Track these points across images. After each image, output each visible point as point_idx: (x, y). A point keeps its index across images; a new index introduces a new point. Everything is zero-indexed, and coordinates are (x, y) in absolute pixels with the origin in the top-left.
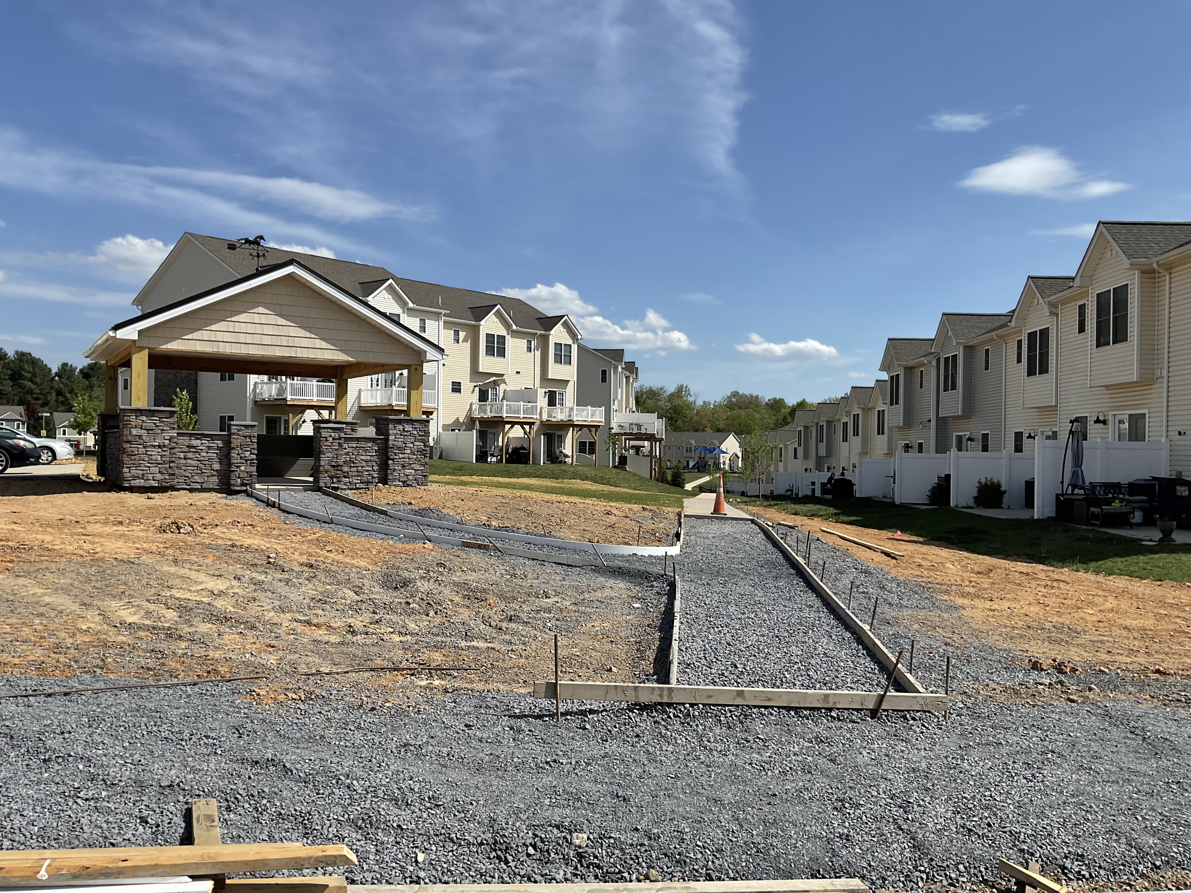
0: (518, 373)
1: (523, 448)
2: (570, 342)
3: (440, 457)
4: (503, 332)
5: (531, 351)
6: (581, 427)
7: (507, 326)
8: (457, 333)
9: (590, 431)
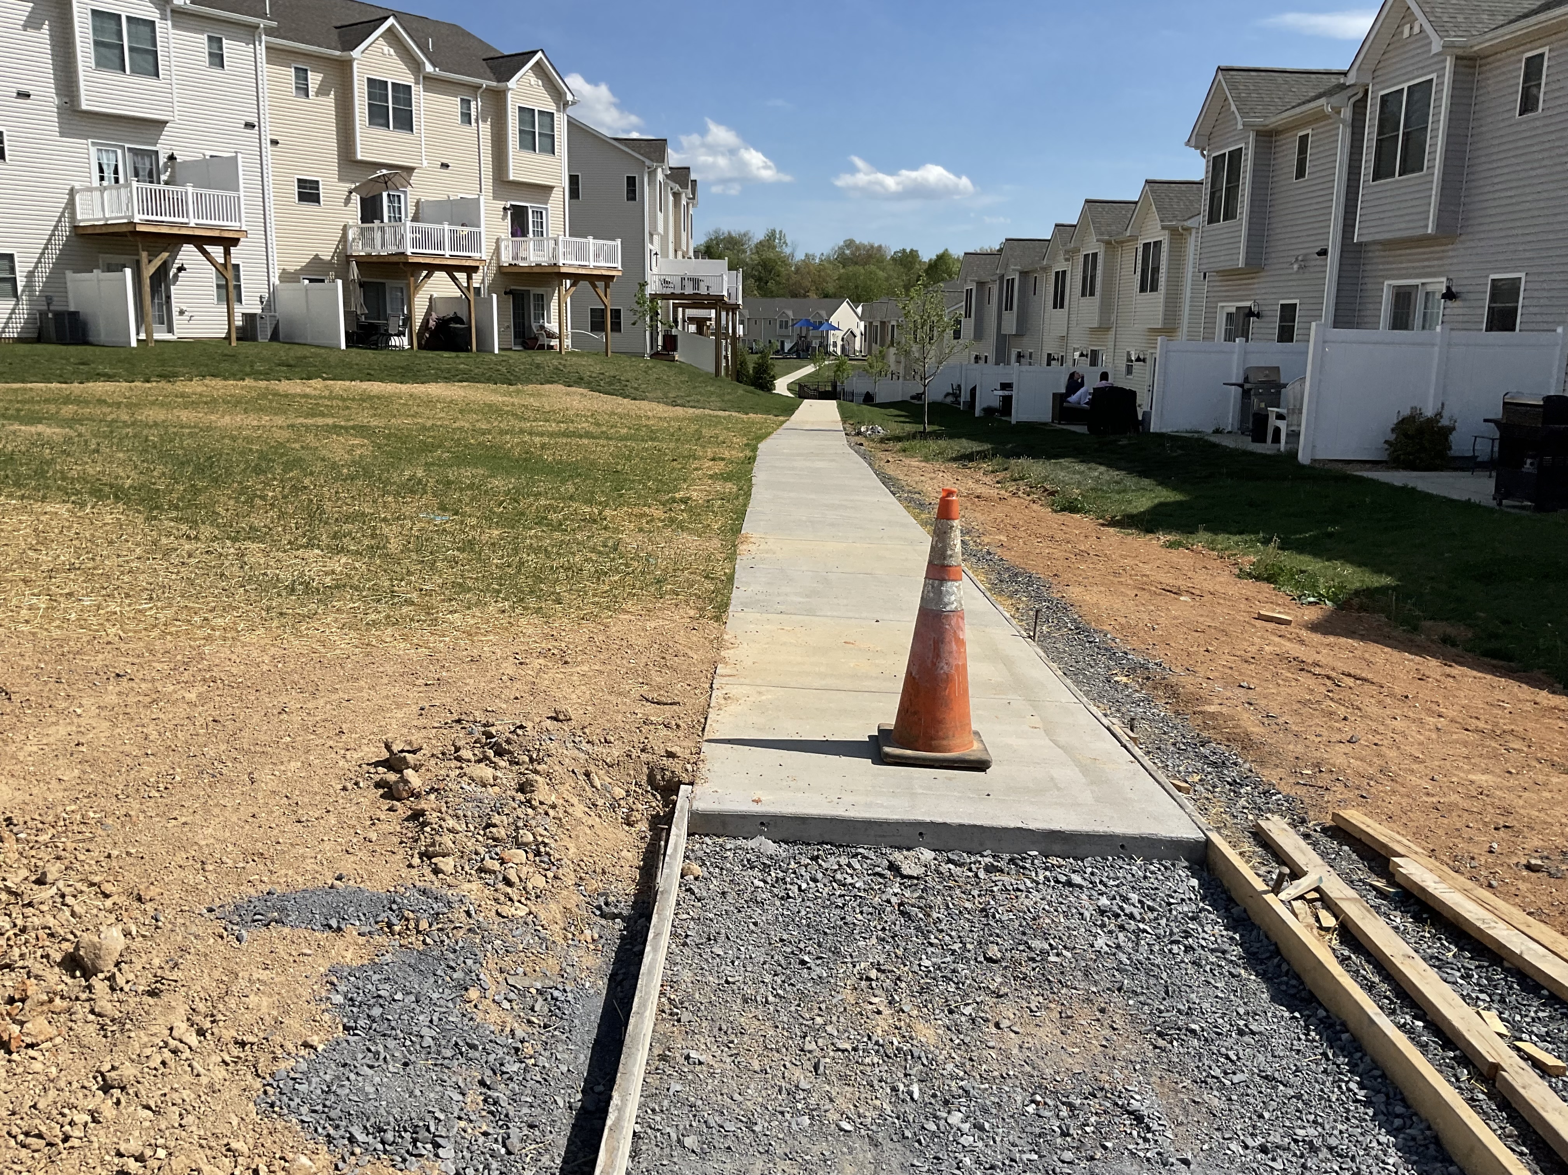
0: (445, 166)
1: (457, 319)
2: (551, 107)
3: (275, 337)
4: (406, 78)
5: (470, 123)
6: (576, 278)
7: (416, 66)
8: (301, 74)
9: (595, 287)
